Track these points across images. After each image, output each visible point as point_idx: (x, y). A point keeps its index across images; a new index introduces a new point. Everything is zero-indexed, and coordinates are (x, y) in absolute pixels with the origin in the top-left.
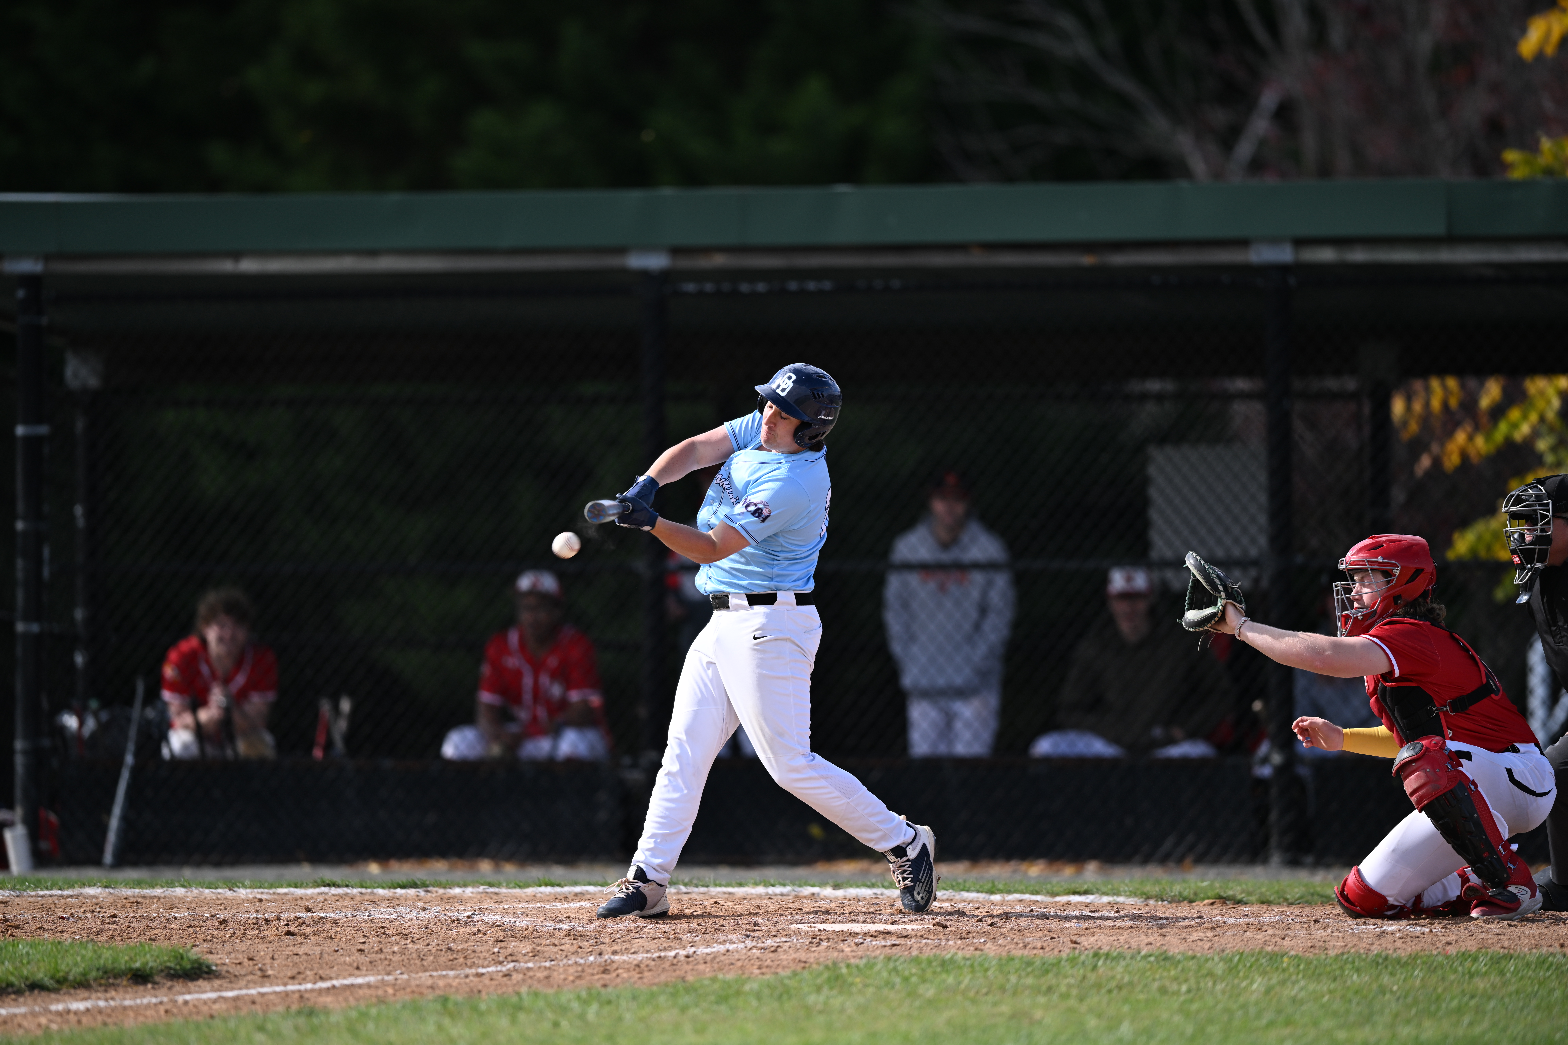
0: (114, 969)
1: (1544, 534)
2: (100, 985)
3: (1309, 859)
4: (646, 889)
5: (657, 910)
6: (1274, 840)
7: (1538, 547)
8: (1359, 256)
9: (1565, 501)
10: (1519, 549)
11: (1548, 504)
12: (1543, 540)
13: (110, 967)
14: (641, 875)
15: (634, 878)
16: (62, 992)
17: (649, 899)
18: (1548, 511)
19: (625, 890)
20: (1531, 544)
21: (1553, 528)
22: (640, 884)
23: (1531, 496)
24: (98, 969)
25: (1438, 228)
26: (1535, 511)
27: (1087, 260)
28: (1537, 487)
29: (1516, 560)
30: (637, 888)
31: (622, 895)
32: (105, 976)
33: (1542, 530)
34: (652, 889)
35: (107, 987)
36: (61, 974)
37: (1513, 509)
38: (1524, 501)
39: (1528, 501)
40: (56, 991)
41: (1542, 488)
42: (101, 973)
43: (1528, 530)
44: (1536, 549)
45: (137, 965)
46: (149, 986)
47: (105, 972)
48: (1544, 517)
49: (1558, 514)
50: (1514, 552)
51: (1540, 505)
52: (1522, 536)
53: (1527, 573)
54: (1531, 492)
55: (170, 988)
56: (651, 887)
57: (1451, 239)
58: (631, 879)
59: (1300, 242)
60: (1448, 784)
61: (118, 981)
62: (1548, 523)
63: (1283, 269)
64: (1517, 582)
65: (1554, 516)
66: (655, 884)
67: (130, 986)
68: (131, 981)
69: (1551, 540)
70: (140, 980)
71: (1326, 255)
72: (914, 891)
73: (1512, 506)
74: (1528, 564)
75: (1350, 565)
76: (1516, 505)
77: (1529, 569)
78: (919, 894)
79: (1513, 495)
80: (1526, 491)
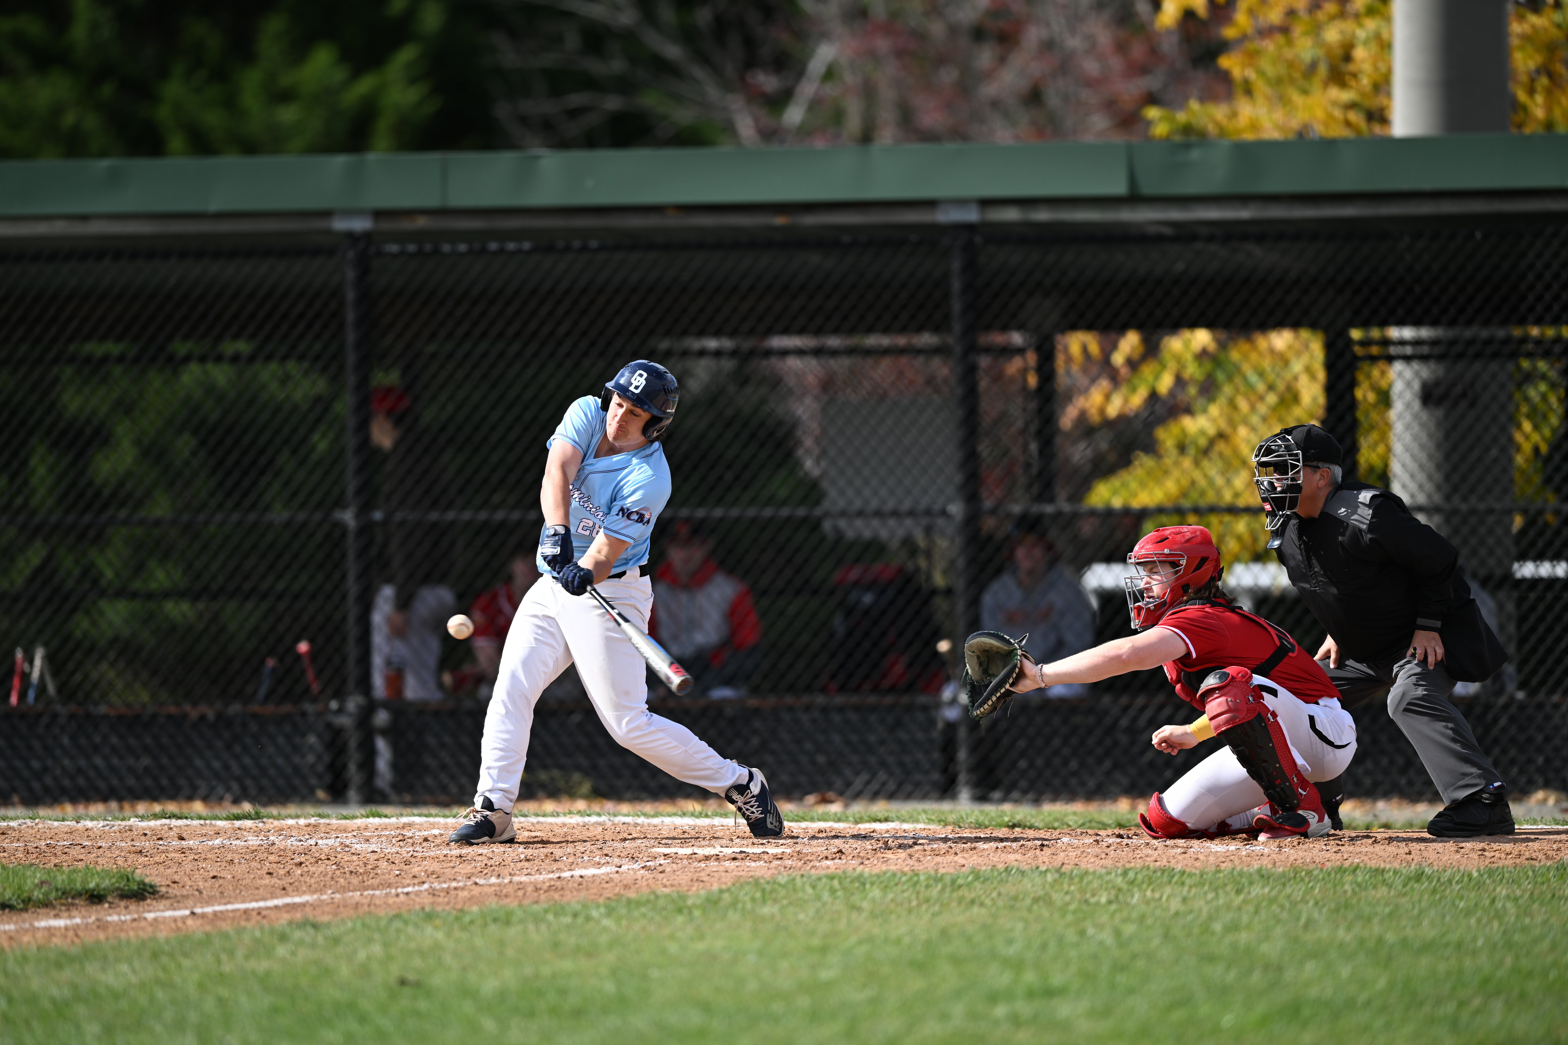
0: (71, 889)
1: (1295, 483)
2: (63, 905)
3: (997, 795)
4: (494, 817)
5: (505, 836)
6: (962, 777)
7: (1288, 495)
8: (1042, 215)
9: (1313, 451)
10: (1271, 497)
11: (1297, 455)
12: (1295, 488)
13: (68, 888)
14: (488, 805)
15: (482, 808)
16: (30, 912)
17: (497, 827)
18: (1298, 461)
19: (473, 819)
20: (1281, 492)
21: (1303, 477)
22: (488, 813)
23: (1280, 446)
24: (57, 890)
25: (1119, 188)
26: (1286, 460)
27: (780, 221)
28: (1285, 437)
30: (485, 817)
31: (472, 823)
32: (64, 897)
33: (1293, 479)
34: (499, 817)
35: (69, 907)
36: (25, 895)
37: (1264, 459)
38: (1274, 451)
39: (1278, 451)
40: (25, 910)
41: (1290, 438)
42: (60, 893)
43: (1277, 479)
44: (1286, 497)
45: (92, 885)
46: (106, 905)
47: (63, 893)
48: (1294, 467)
49: (1306, 463)
50: (1264, 500)
51: (1290, 455)
52: (1271, 484)
53: (1279, 520)
54: (1280, 443)
55: (126, 907)
56: (498, 815)
57: (1134, 198)
58: (479, 809)
59: (986, 203)
60: (1246, 715)
61: (77, 901)
62: (1298, 472)
63: (969, 227)
64: (1269, 528)
65: (1304, 465)
66: (502, 813)
67: (87, 905)
68: (88, 902)
69: (1301, 488)
70: (96, 900)
71: (1011, 215)
72: (766, 821)
73: (1262, 456)
74: (1279, 511)
75: (1138, 559)
76: (1267, 456)
77: (1280, 516)
78: (772, 823)
79: (1263, 446)
80: (1275, 441)
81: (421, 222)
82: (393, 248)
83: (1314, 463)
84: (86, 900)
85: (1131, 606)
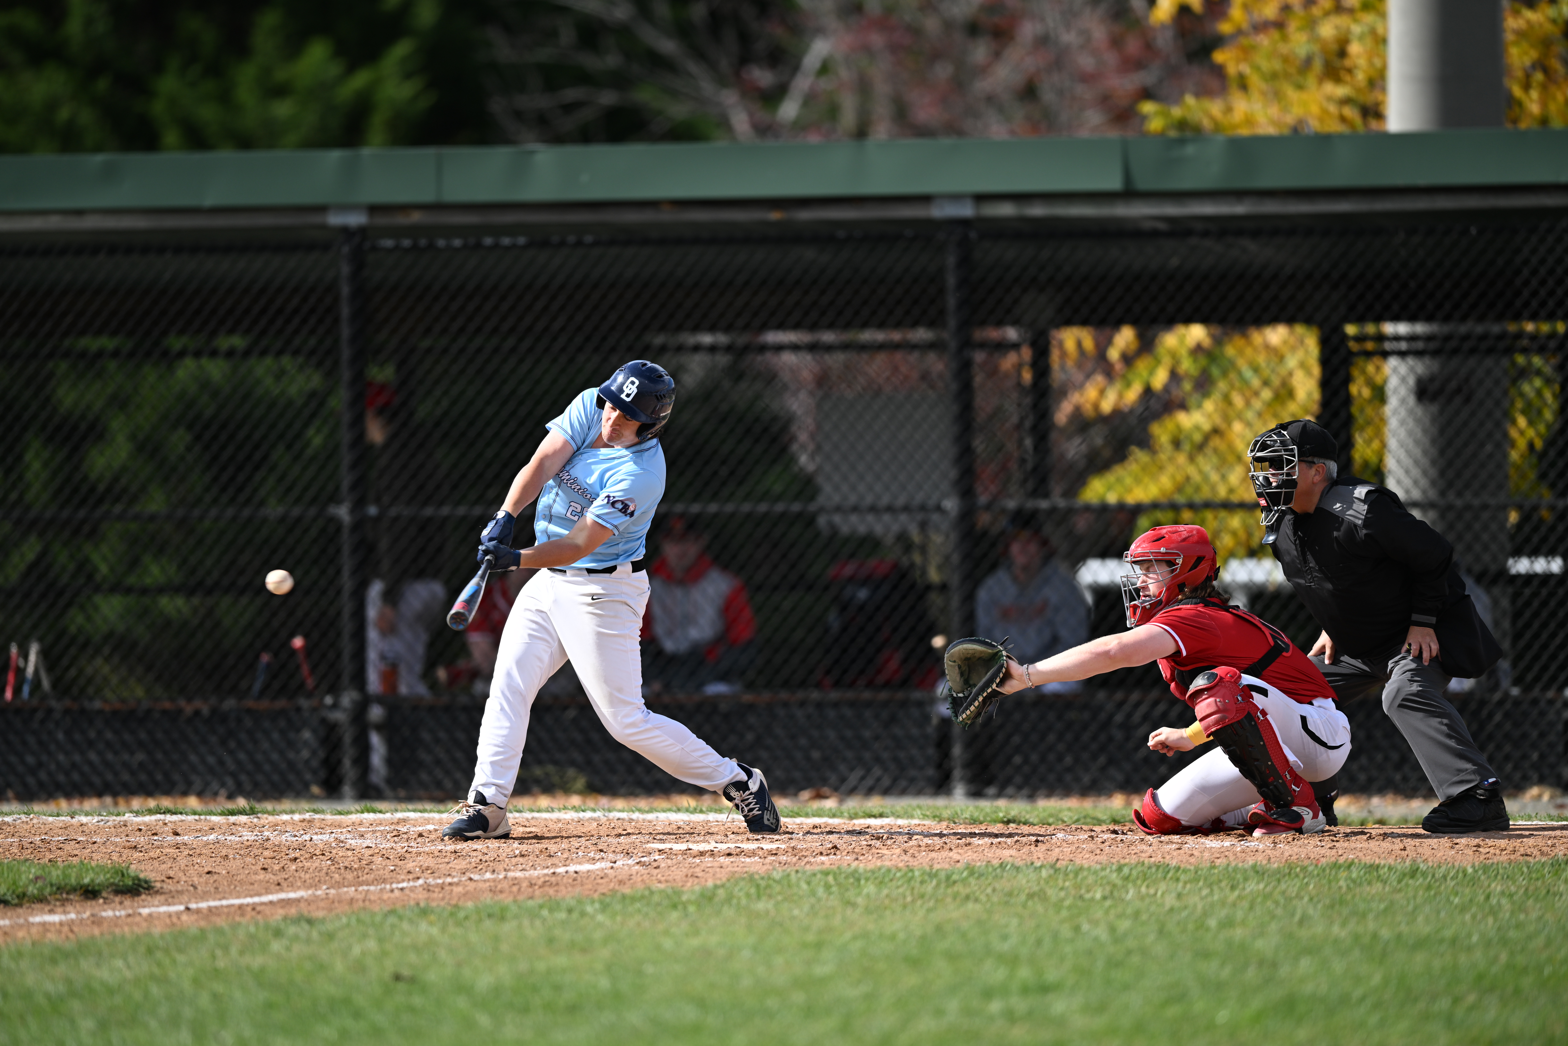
0: (66, 885)
1: (1290, 478)
2: (58, 900)
4: (487, 811)
5: (500, 831)
7: (1284, 490)
8: (1037, 211)
9: (1308, 446)
10: (1266, 493)
11: (1292, 450)
12: (1290, 483)
13: (63, 883)
15: (475, 803)
16: (24, 907)
17: (491, 821)
18: (1294, 456)
19: (466, 813)
20: (1276, 488)
21: (1299, 472)
22: (481, 807)
23: (1275, 441)
24: (52, 885)
25: (1114, 183)
26: (1281, 456)
27: (775, 216)
28: (1280, 432)
29: (1263, 502)
30: (478, 811)
31: (465, 818)
32: (58, 892)
33: (1288, 474)
34: (493, 812)
35: (64, 902)
36: (20, 890)
37: (1259, 454)
38: (1270, 446)
39: (1273, 447)
40: (19, 905)
41: (1285, 433)
42: (55, 889)
43: (1273, 474)
44: (1281, 492)
45: (86, 881)
46: (101, 901)
47: (58, 889)
48: (1289, 462)
49: (1301, 459)
50: (1260, 495)
51: (1285, 450)
52: (1266, 479)
53: (1274, 515)
54: (1276, 438)
55: (121, 903)
56: (491, 809)
57: (1129, 194)
58: (472, 804)
59: (981, 198)
60: (1235, 715)
61: (71, 897)
62: (1294, 467)
63: (964, 223)
64: (1264, 523)
65: (1299, 460)
66: (496, 808)
67: (82, 901)
68: (82, 897)
69: (1296, 483)
70: (91, 896)
71: (1006, 210)
72: (763, 818)
73: (1257, 452)
74: (1274, 506)
75: (1134, 557)
76: (1262, 451)
77: (1275, 511)
78: (768, 820)
79: (1259, 441)
80: (1270, 436)
81: (416, 217)
82: (388, 243)
83: (1310, 459)
84: (81, 895)
85: (1127, 604)
